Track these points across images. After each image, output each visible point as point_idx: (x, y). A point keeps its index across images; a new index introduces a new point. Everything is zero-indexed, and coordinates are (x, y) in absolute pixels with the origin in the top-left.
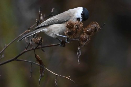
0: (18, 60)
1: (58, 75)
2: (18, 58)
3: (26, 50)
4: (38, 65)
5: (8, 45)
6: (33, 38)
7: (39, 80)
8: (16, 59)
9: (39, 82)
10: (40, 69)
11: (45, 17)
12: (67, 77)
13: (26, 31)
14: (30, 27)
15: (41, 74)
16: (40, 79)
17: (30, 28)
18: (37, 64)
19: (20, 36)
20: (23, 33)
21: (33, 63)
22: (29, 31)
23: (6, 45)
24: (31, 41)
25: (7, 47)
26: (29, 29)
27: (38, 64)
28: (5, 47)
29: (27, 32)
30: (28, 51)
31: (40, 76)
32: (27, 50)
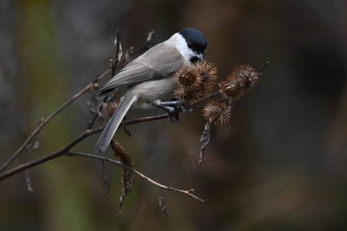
0: (71, 155)
1: (166, 187)
2: (72, 150)
3: (88, 131)
4: (118, 164)
5: (47, 120)
6: (104, 102)
7: (121, 198)
8: (66, 152)
9: (121, 204)
10: (124, 175)
11: (132, 52)
12: (186, 192)
13: (88, 87)
14: (98, 76)
15: (125, 186)
16: (123, 198)
17: (99, 78)
18: (117, 162)
19: (75, 99)
20: (83, 91)
21: (107, 160)
22: (96, 85)
23: (42, 119)
24: (100, 110)
25: (45, 124)
26: (96, 81)
27: (119, 162)
28: (42, 124)
29: (92, 89)
30: (92, 133)
31: (123, 189)
32: (91, 131)
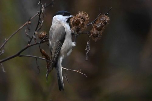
0: (21, 56)
1: (68, 69)
2: (21, 54)
3: (29, 45)
5: (8, 40)
6: (36, 31)
7: (47, 75)
8: (18, 55)
9: (47, 78)
10: (47, 64)
12: (77, 71)
13: (26, 23)
15: (48, 69)
16: (48, 75)
17: (31, 19)
18: (43, 58)
19: (20, 29)
20: (24, 25)
21: (38, 58)
22: (30, 22)
23: (6, 39)
24: (34, 35)
25: (7, 42)
27: (44, 59)
28: (5, 42)
29: (28, 24)
30: (32, 45)
31: (47, 71)
32: (30, 45)
